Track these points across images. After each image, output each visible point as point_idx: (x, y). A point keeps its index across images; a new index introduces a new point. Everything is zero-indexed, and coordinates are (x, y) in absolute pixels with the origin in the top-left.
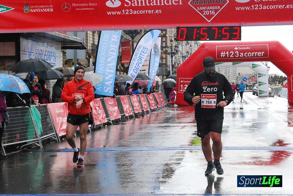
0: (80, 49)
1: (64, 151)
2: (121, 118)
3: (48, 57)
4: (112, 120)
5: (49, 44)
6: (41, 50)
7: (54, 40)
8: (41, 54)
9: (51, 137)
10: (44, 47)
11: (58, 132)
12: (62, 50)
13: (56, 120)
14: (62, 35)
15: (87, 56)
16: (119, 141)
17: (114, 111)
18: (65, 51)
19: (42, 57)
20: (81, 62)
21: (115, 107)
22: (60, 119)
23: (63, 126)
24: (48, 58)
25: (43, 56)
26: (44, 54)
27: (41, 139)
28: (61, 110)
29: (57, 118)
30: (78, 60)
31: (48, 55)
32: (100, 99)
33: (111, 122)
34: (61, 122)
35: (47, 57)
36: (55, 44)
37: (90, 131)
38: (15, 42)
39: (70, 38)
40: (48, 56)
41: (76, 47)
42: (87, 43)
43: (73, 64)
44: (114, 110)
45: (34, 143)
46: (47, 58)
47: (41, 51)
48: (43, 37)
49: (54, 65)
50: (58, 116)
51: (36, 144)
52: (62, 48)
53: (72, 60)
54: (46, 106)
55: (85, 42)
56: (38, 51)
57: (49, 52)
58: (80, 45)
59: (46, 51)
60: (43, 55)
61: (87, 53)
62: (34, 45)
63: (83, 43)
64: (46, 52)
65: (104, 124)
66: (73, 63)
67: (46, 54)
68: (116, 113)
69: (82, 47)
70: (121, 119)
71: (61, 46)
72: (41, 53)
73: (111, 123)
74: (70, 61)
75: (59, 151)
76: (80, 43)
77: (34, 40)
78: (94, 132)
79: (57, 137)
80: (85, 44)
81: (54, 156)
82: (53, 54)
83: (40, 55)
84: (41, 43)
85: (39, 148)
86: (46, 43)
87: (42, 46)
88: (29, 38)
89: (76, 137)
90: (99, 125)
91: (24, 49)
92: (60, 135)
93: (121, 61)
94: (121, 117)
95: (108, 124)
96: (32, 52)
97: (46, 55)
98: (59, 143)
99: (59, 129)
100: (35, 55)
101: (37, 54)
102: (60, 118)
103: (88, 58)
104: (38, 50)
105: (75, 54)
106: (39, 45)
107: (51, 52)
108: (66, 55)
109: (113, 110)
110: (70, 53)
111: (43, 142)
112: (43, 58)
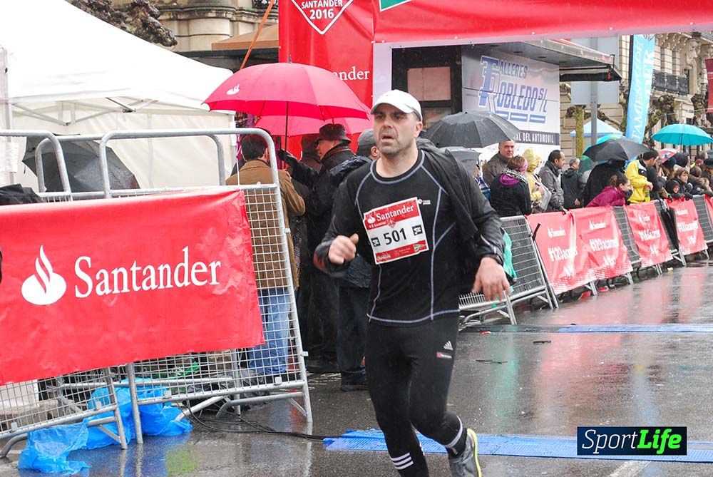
0: (606, 80)
1: (569, 330)
2: (708, 250)
3: (527, 101)
4: (685, 256)
5: (531, 70)
6: (511, 85)
7: (542, 58)
8: (510, 95)
9: (536, 297)
10: (518, 78)
11: (551, 285)
12: (561, 83)
13: (548, 255)
14: (562, 47)
15: (622, 96)
16: (706, 309)
17: (691, 233)
18: (567, 85)
19: (513, 101)
20: (607, 111)
21: (691, 222)
22: (556, 253)
23: (565, 269)
24: (528, 103)
25: (516, 98)
26: (518, 94)
27: (512, 301)
28: (559, 229)
29: (549, 250)
30: (599, 106)
31: (528, 96)
32: (655, 203)
33: (683, 260)
34: (559, 259)
35: (524, 103)
36: (544, 70)
37: (631, 281)
38: (449, 68)
39: (582, 53)
40: (527, 99)
41: (596, 74)
42: (621, 63)
43: (587, 116)
44: (691, 229)
45: (496, 311)
46: (526, 106)
47: (511, 88)
48: (515, 52)
49: (543, 120)
50: (553, 246)
51: (502, 312)
52: (562, 78)
53: (584, 106)
54: (522, 222)
55: (617, 64)
56: (504, 87)
57: (529, 88)
58: (607, 71)
59: (523, 87)
60: (514, 96)
61: (622, 88)
62: (493, 73)
63: (613, 65)
64: (523, 90)
65: (665, 266)
66: (587, 114)
67: (522, 95)
68: (695, 237)
69: (611, 75)
70: (707, 253)
71: (558, 73)
72: (510, 93)
73: (681, 262)
74: (580, 109)
75: (555, 330)
76: (605, 64)
77: (496, 62)
78: (639, 285)
79: (551, 296)
80: (617, 68)
81: (543, 342)
82: (539, 95)
83: (508, 98)
84: (511, 67)
85: (507, 321)
86: (523, 68)
87: (513, 75)
88: (483, 56)
89: (595, 297)
90: (651, 267)
91: (472, 85)
92: (558, 291)
93: (706, 107)
94: (706, 247)
95: (675, 264)
96: (491, 89)
97: (522, 97)
98: (554, 311)
99: (553, 277)
100: (498, 97)
101: (501, 95)
102: (558, 249)
103: (625, 101)
104: (504, 84)
105: (594, 94)
106: (506, 72)
107: (536, 89)
108: (569, 94)
109: (688, 229)
110: (580, 90)
111: (516, 308)
112: (515, 103)
